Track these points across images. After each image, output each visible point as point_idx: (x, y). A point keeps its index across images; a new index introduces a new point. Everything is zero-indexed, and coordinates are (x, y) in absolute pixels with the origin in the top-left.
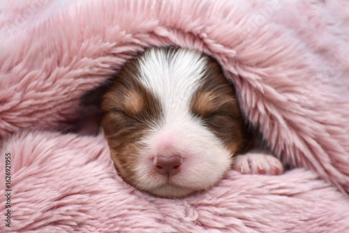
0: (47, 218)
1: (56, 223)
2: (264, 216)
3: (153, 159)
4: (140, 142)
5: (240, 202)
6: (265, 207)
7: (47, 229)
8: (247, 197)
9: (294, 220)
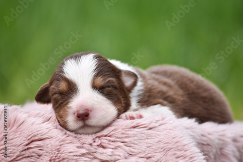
0: (23, 155)
1: (28, 157)
2: (135, 140)
3: (75, 113)
4: (68, 106)
5: (122, 134)
6: (135, 135)
7: (24, 160)
8: (126, 131)
9: (151, 142)
